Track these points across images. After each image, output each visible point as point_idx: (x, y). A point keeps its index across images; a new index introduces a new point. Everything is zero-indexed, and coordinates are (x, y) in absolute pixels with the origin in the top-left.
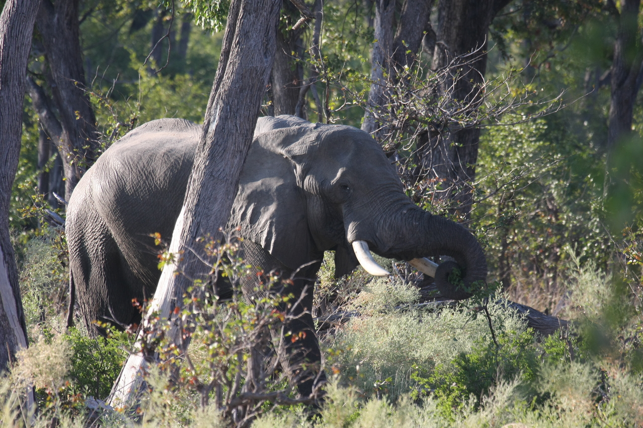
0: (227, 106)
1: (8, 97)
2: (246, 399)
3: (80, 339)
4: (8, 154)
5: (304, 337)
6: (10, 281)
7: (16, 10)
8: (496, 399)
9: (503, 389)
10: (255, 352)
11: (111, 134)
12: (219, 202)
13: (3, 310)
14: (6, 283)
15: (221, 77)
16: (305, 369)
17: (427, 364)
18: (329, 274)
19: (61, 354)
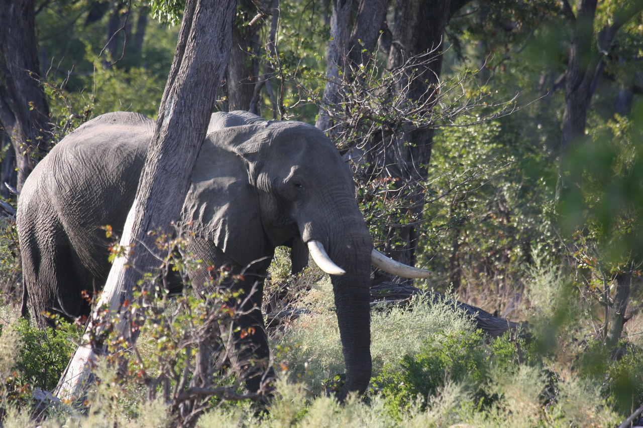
0: (181, 100)
2: (193, 393)
3: (28, 329)
5: (253, 333)
8: (444, 399)
9: (450, 390)
10: (204, 347)
11: (65, 126)
12: (171, 196)
15: (176, 71)
16: (253, 364)
17: (375, 363)
18: (280, 270)
19: (12, 346)
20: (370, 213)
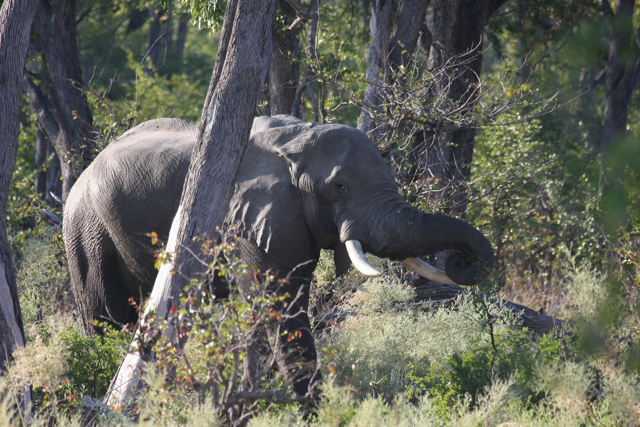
0: (224, 105)
1: (5, 97)
2: (242, 398)
4: (5, 153)
5: (300, 336)
6: (7, 280)
7: (14, 10)
9: (498, 388)
10: (251, 351)
11: (108, 134)
14: (3, 282)
15: (218, 77)
16: (301, 368)
17: (422, 363)
18: (325, 273)
19: (58, 356)
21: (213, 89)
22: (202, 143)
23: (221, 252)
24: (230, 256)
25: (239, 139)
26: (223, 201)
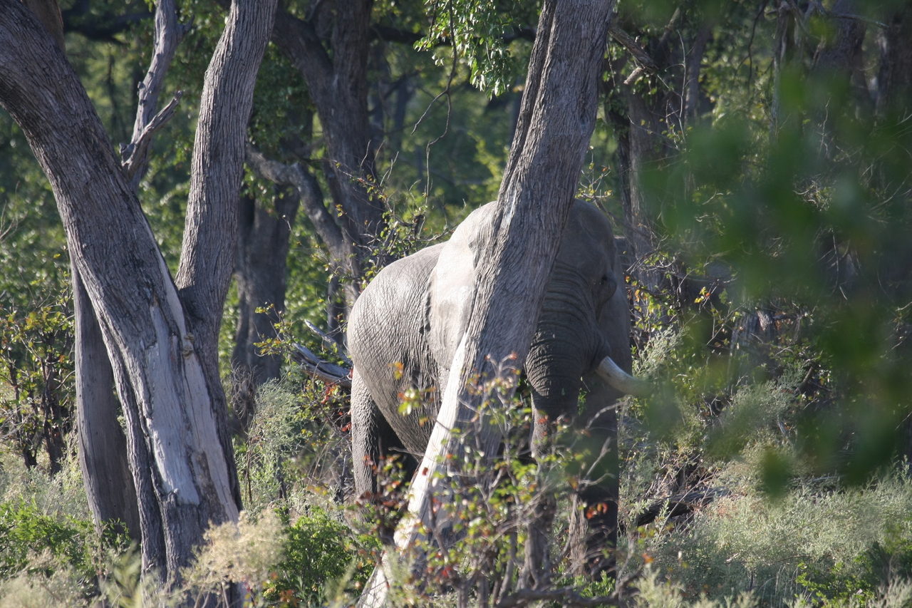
0: (527, 191)
1: (219, 179)
2: (521, 598)
3: (325, 522)
4: (218, 258)
5: (605, 510)
6: (219, 437)
7: (232, 55)
8: (888, 603)
9: (897, 590)
10: (536, 532)
11: (387, 237)
12: (514, 327)
13: (210, 479)
14: (214, 440)
15: (519, 150)
16: (607, 556)
17: (822, 563)
18: (690, 435)
19: (270, 540)
20: (818, 352)
21: (513, 168)
22: (496, 244)
23: (494, 390)
24: (506, 397)
25: (549, 238)
26: (525, 327)
